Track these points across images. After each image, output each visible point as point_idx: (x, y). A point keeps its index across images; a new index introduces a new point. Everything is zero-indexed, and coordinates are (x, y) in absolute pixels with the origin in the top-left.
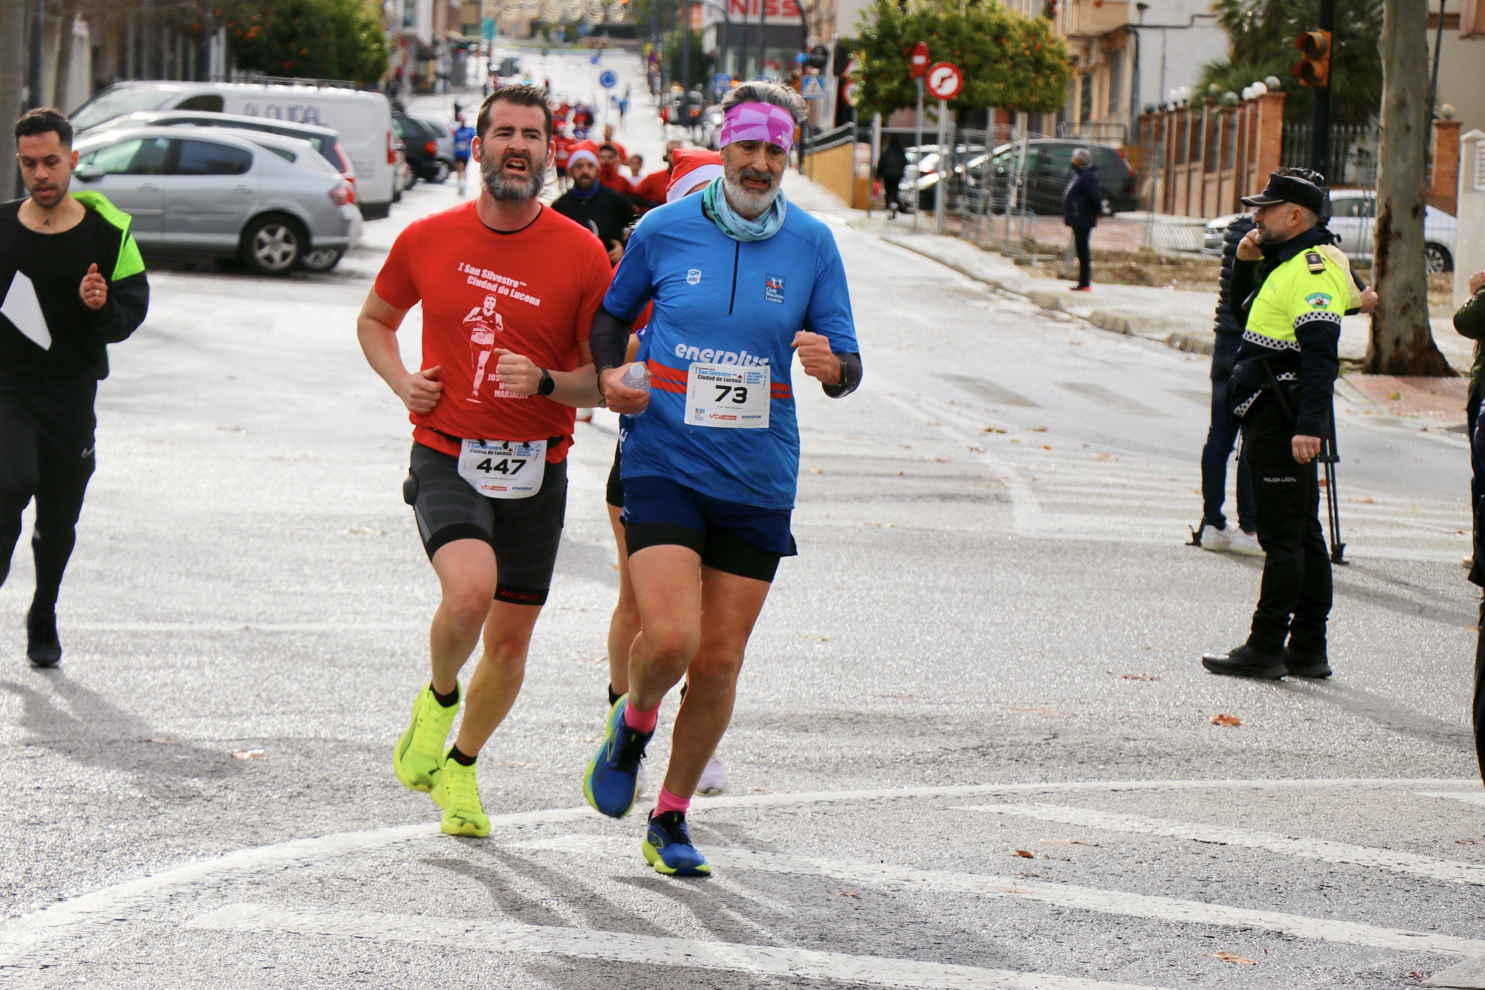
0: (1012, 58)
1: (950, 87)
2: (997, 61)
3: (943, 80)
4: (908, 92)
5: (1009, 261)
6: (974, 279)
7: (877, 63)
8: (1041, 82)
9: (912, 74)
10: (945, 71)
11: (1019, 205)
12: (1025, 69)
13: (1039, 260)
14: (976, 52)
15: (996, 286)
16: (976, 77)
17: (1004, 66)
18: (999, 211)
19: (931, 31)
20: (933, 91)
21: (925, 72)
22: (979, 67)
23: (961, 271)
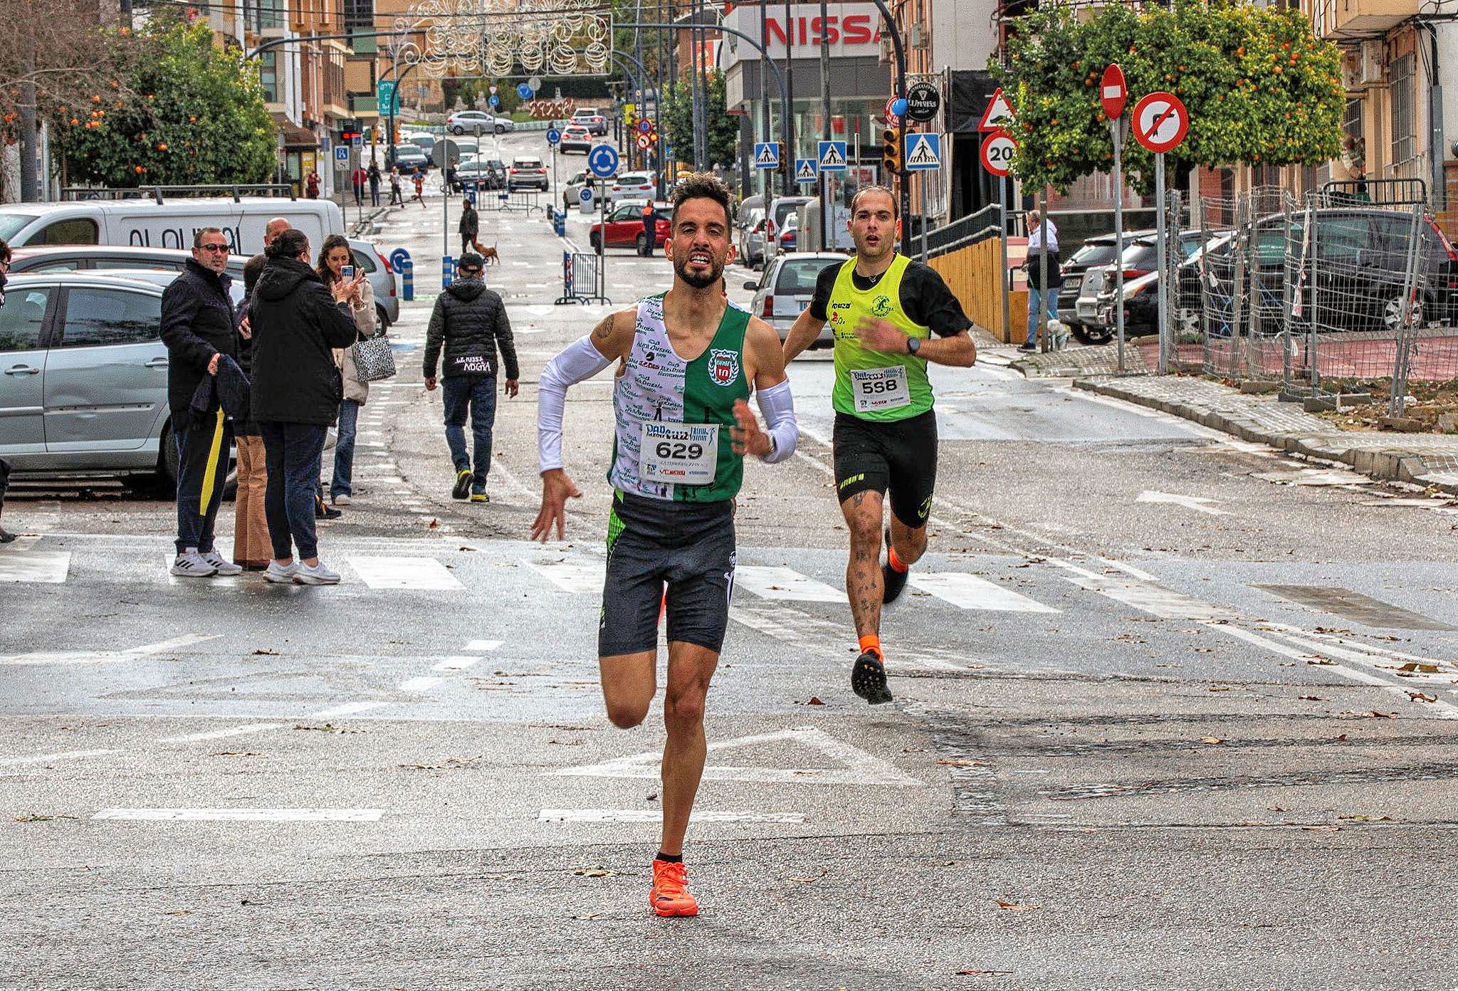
0: (1255, 80)
1: (1169, 131)
2: (1232, 86)
3: (1158, 119)
4: (1097, 145)
5: (1298, 408)
6: (1249, 437)
7: (1045, 102)
8: (1302, 115)
9: (1101, 116)
10: (1161, 107)
11: (1306, 314)
12: (1278, 96)
13: (1345, 402)
14: (1200, 73)
15: (1288, 448)
16: (1200, 113)
17: (1243, 94)
18: (1271, 327)
19: (1127, 45)
20: (1144, 139)
21: (1124, 110)
22: (1204, 97)
23: (1225, 426)
